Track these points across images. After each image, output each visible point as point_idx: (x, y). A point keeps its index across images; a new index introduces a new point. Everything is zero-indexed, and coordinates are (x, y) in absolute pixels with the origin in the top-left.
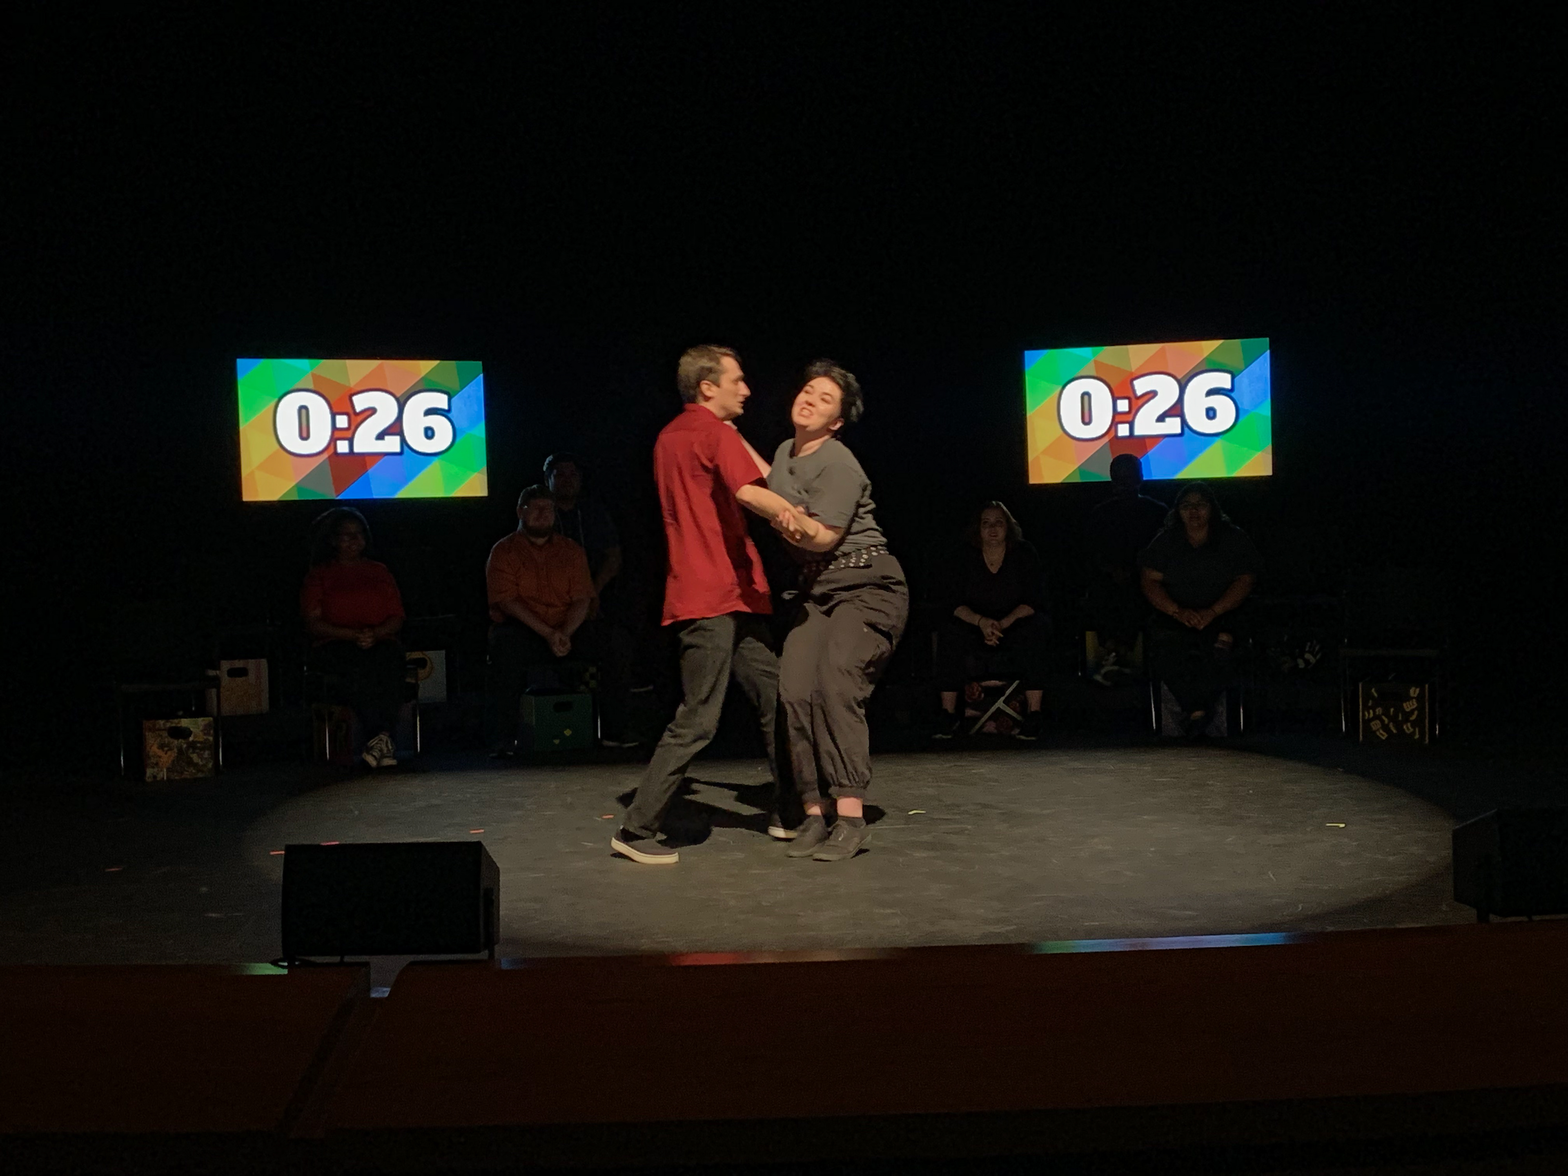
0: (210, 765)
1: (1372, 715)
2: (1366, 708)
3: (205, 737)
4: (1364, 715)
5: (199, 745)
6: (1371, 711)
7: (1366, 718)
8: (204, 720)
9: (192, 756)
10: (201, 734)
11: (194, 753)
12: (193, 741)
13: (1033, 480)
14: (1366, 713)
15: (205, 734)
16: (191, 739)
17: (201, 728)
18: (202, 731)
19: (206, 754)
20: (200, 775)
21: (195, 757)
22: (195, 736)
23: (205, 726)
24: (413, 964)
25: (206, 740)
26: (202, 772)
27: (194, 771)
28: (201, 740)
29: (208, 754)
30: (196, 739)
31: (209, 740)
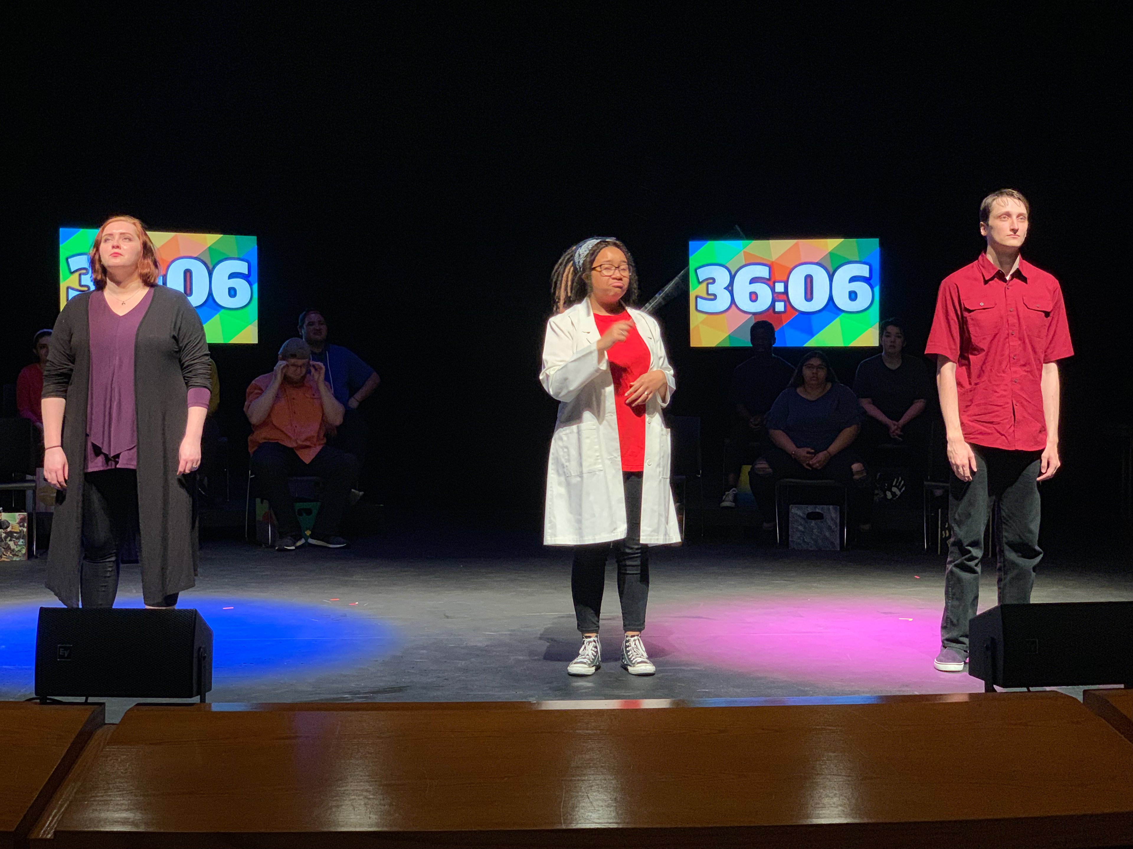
0: (24, 551)
1: (947, 535)
2: (943, 529)
3: (21, 528)
4: (942, 535)
5: (15, 535)
6: (947, 532)
7: (944, 536)
8: (19, 515)
9: (9, 543)
10: (18, 526)
11: (10, 540)
12: (11, 532)
13: (694, 343)
14: (943, 532)
15: (20, 526)
16: (9, 529)
17: (18, 521)
18: (19, 523)
19: (21, 542)
20: (15, 559)
21: (11, 544)
22: (12, 528)
23: (21, 519)
24: (138, 705)
25: (21, 531)
26: (18, 556)
27: (11, 555)
28: (18, 531)
29: (22, 542)
30: (13, 530)
31: (24, 532)
